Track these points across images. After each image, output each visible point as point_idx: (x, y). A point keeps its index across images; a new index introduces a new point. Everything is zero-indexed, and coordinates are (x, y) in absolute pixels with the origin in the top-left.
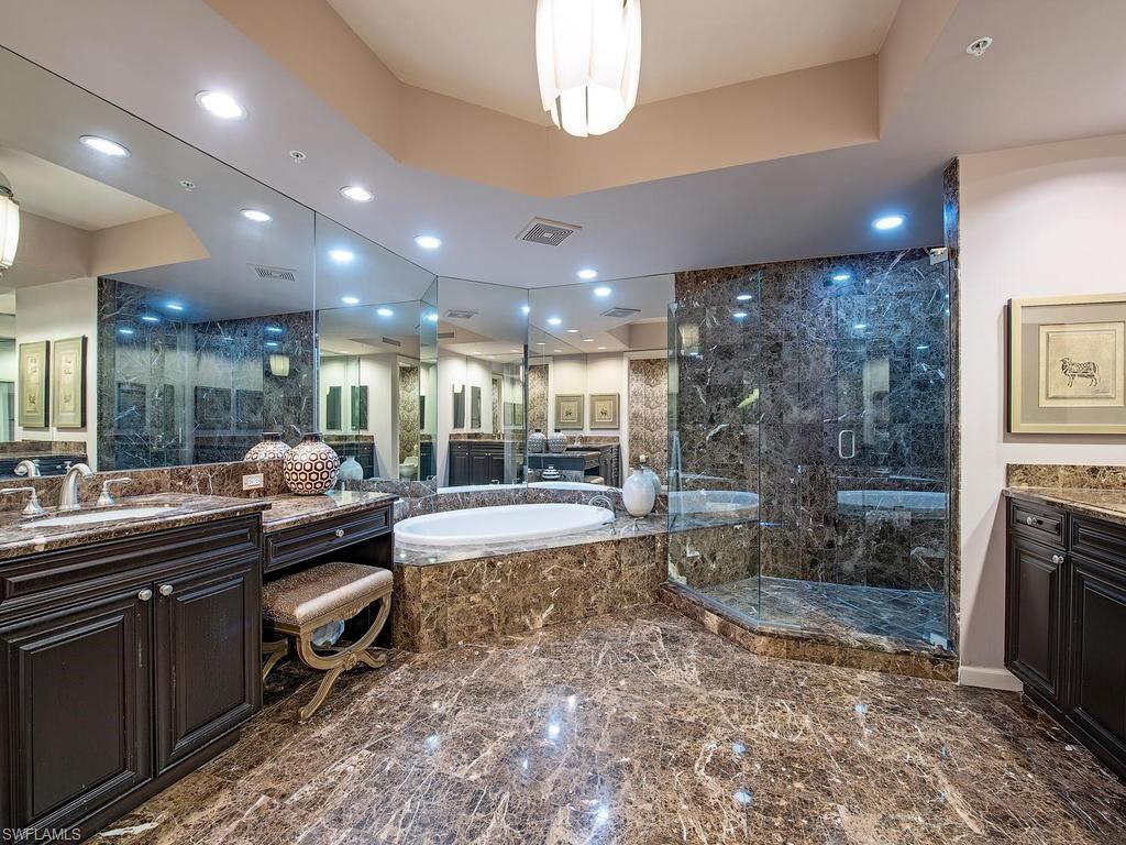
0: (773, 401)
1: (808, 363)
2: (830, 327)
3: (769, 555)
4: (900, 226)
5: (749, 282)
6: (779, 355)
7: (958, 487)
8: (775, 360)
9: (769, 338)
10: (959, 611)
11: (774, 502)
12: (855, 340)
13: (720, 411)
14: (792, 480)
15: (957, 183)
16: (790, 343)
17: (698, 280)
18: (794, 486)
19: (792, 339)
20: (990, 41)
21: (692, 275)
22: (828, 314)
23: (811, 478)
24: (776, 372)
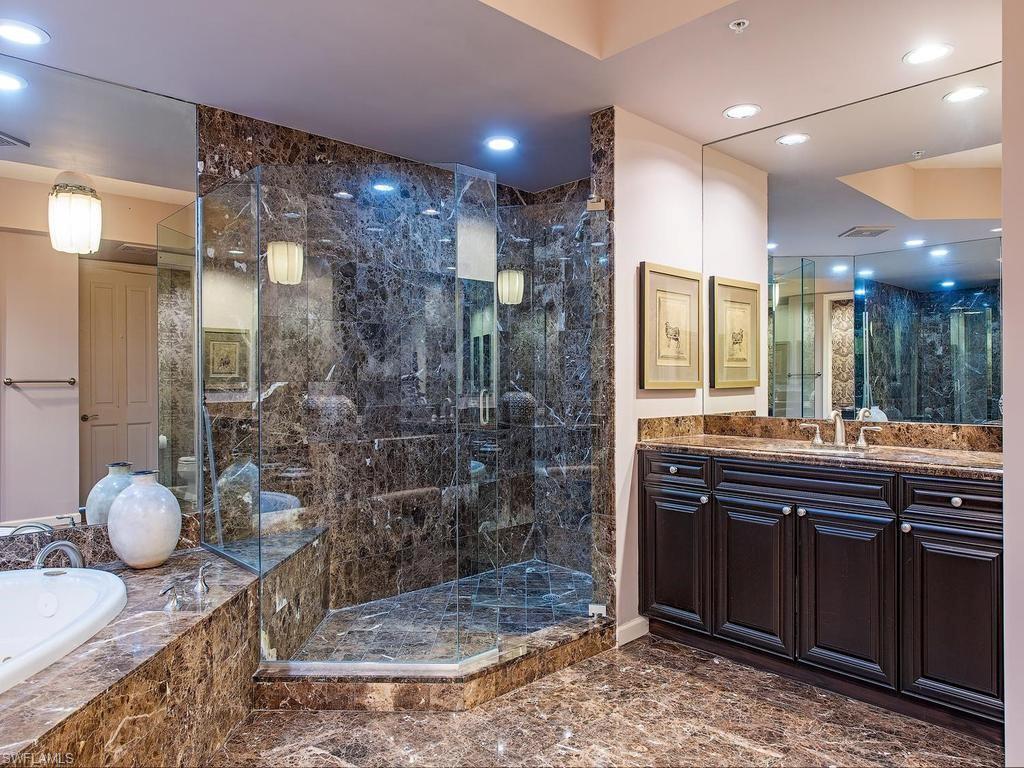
0: (346, 348)
1: (384, 297)
2: (407, 251)
3: (341, 577)
4: (510, 151)
5: (314, 162)
6: (353, 282)
7: (612, 445)
8: (348, 287)
9: (340, 253)
10: (615, 573)
11: (348, 496)
12: (431, 274)
13: (276, 361)
14: (368, 461)
15: (612, 132)
16: (365, 265)
17: (239, 132)
18: (370, 469)
19: (367, 260)
20: (747, 24)
21: (228, 119)
22: (406, 236)
23: (389, 456)
24: (349, 306)
